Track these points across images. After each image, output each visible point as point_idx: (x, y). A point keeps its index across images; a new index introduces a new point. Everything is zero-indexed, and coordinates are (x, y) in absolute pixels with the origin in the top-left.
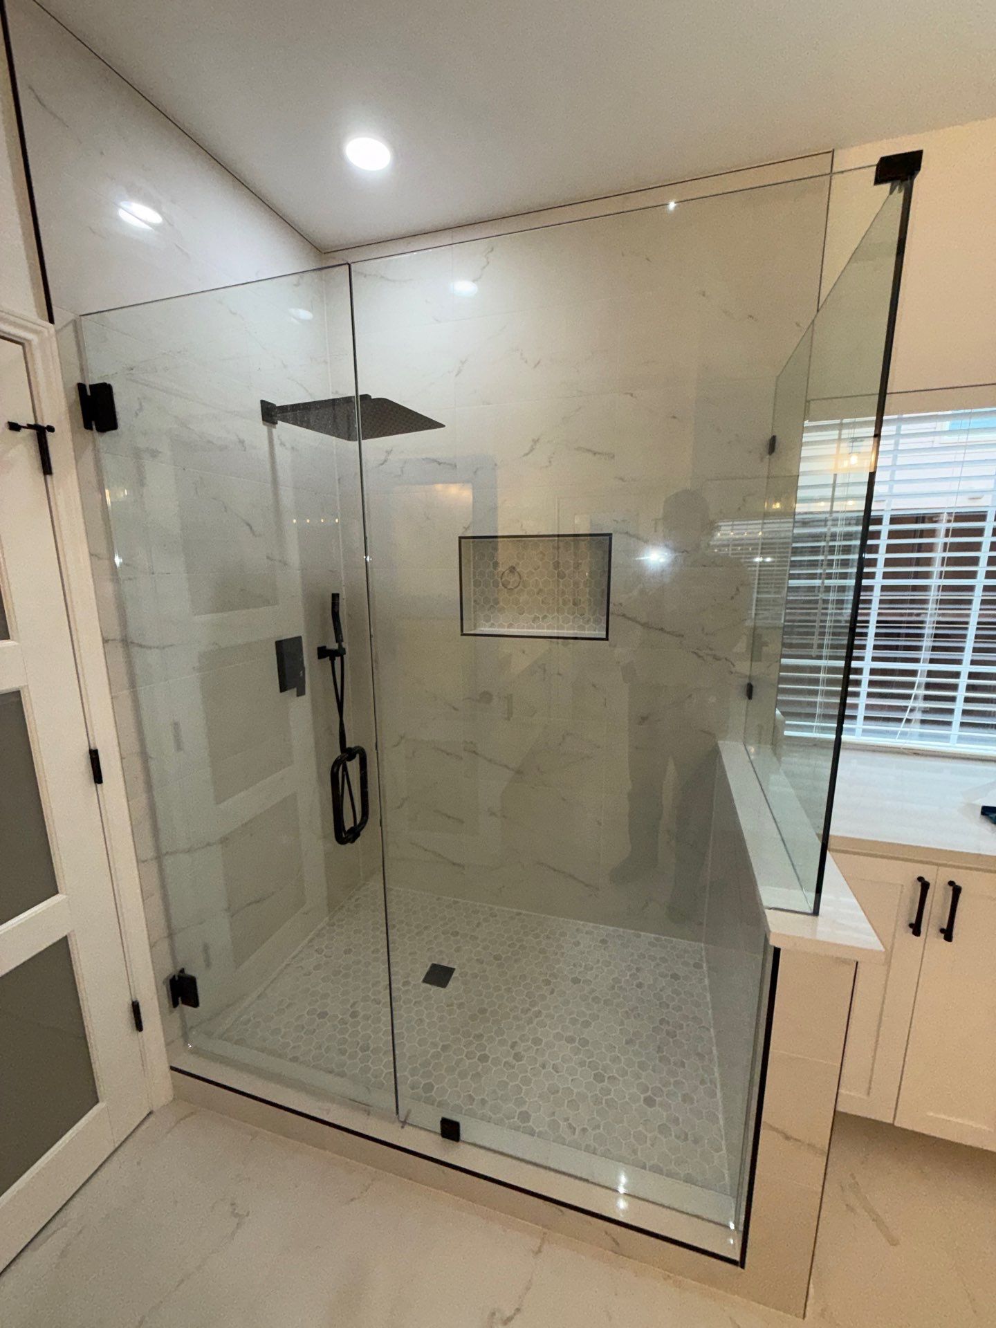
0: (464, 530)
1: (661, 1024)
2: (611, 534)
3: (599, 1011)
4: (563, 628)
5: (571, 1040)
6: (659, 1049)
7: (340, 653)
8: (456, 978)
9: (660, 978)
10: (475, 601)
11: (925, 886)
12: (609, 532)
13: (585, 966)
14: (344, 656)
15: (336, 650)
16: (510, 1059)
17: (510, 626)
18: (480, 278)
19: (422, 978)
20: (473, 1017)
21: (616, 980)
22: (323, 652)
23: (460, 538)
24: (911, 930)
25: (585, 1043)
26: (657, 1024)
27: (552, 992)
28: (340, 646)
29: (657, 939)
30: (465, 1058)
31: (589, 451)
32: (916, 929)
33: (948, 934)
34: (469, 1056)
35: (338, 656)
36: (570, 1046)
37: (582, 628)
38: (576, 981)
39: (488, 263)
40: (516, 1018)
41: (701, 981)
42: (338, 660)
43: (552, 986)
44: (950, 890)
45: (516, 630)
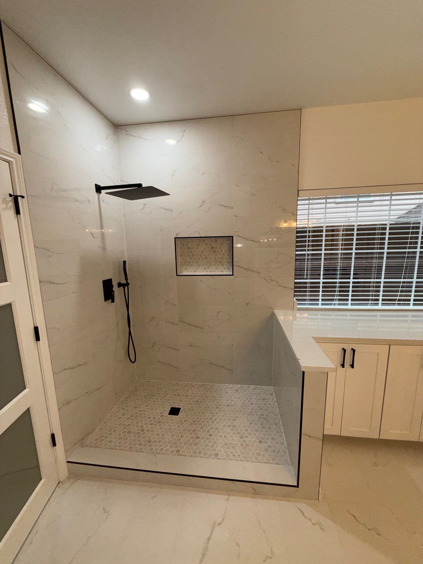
0: (176, 235)
1: (261, 416)
2: (233, 236)
3: (238, 415)
4: (216, 272)
5: (229, 426)
6: (262, 424)
7: (127, 284)
8: (181, 411)
9: (259, 400)
10: (181, 262)
11: (345, 350)
12: (232, 236)
13: (231, 400)
14: (129, 286)
15: (125, 284)
16: (208, 436)
17: (195, 272)
18: (180, 141)
19: (168, 413)
20: (191, 424)
21: (243, 403)
22: (120, 285)
23: (175, 238)
24: (342, 366)
25: (234, 426)
26: (260, 416)
27: (220, 411)
28: (127, 282)
29: (256, 387)
30: (190, 439)
31: (223, 206)
32: (343, 366)
33: (352, 366)
34: (192, 438)
35: (126, 286)
36: (229, 428)
37: (222, 271)
38: (228, 406)
39: (183, 136)
40: (208, 422)
41: (273, 399)
42: (126, 287)
43: (219, 409)
44: (352, 351)
45: (197, 273)
